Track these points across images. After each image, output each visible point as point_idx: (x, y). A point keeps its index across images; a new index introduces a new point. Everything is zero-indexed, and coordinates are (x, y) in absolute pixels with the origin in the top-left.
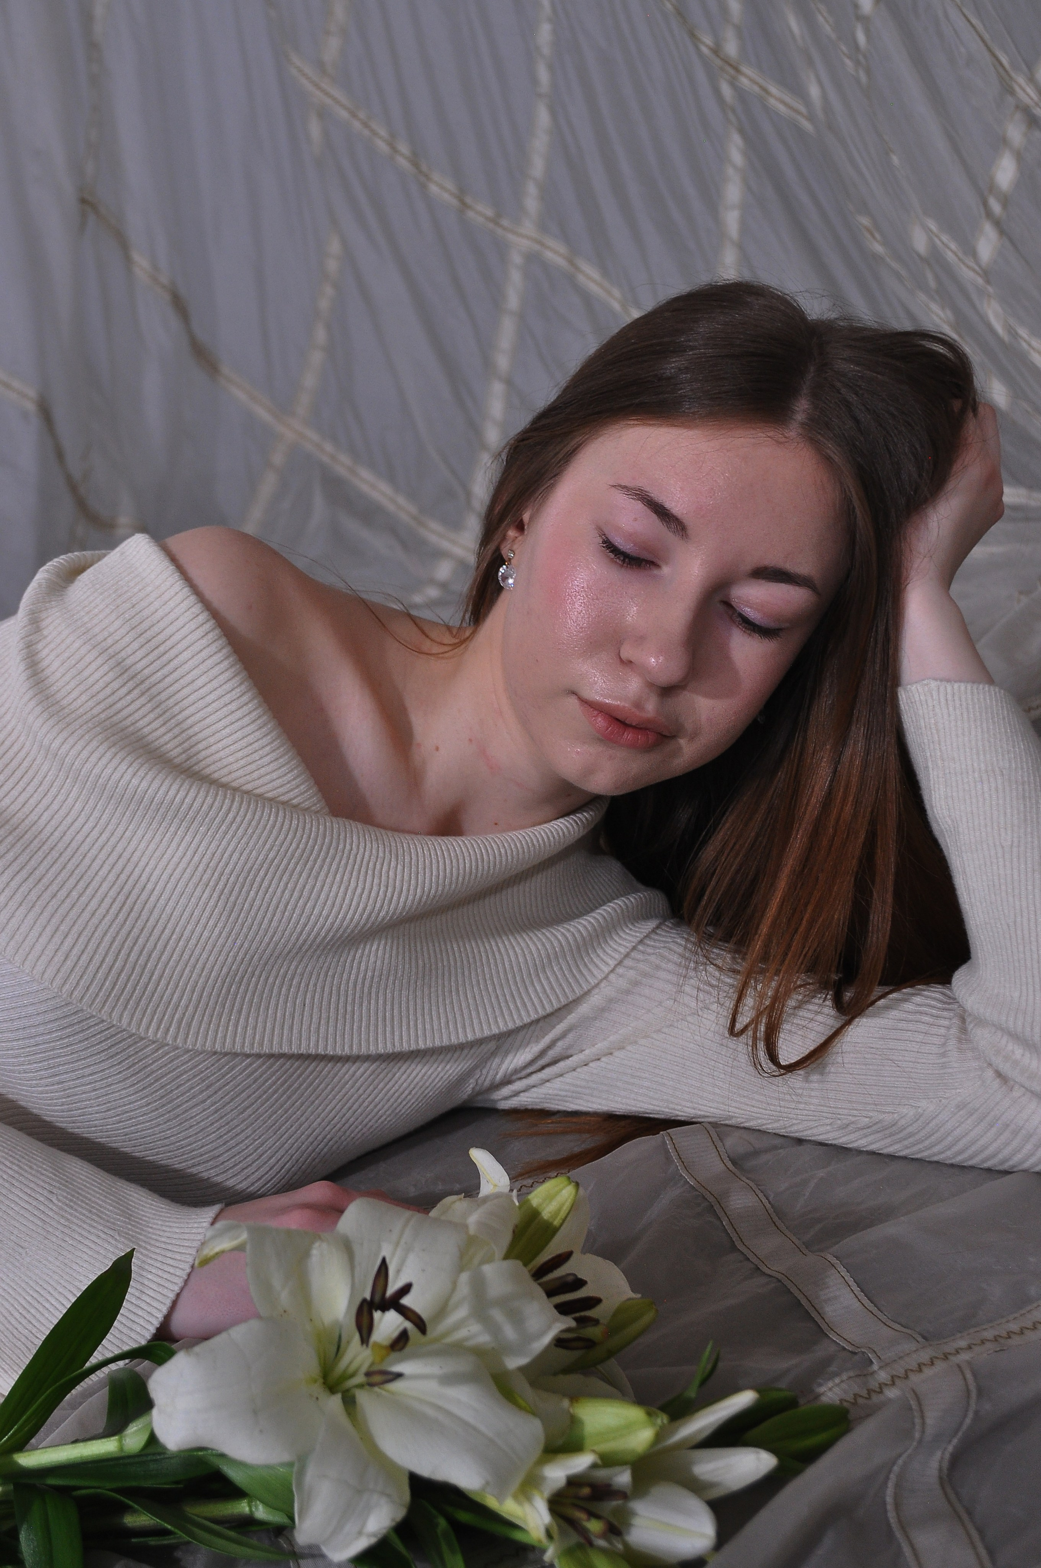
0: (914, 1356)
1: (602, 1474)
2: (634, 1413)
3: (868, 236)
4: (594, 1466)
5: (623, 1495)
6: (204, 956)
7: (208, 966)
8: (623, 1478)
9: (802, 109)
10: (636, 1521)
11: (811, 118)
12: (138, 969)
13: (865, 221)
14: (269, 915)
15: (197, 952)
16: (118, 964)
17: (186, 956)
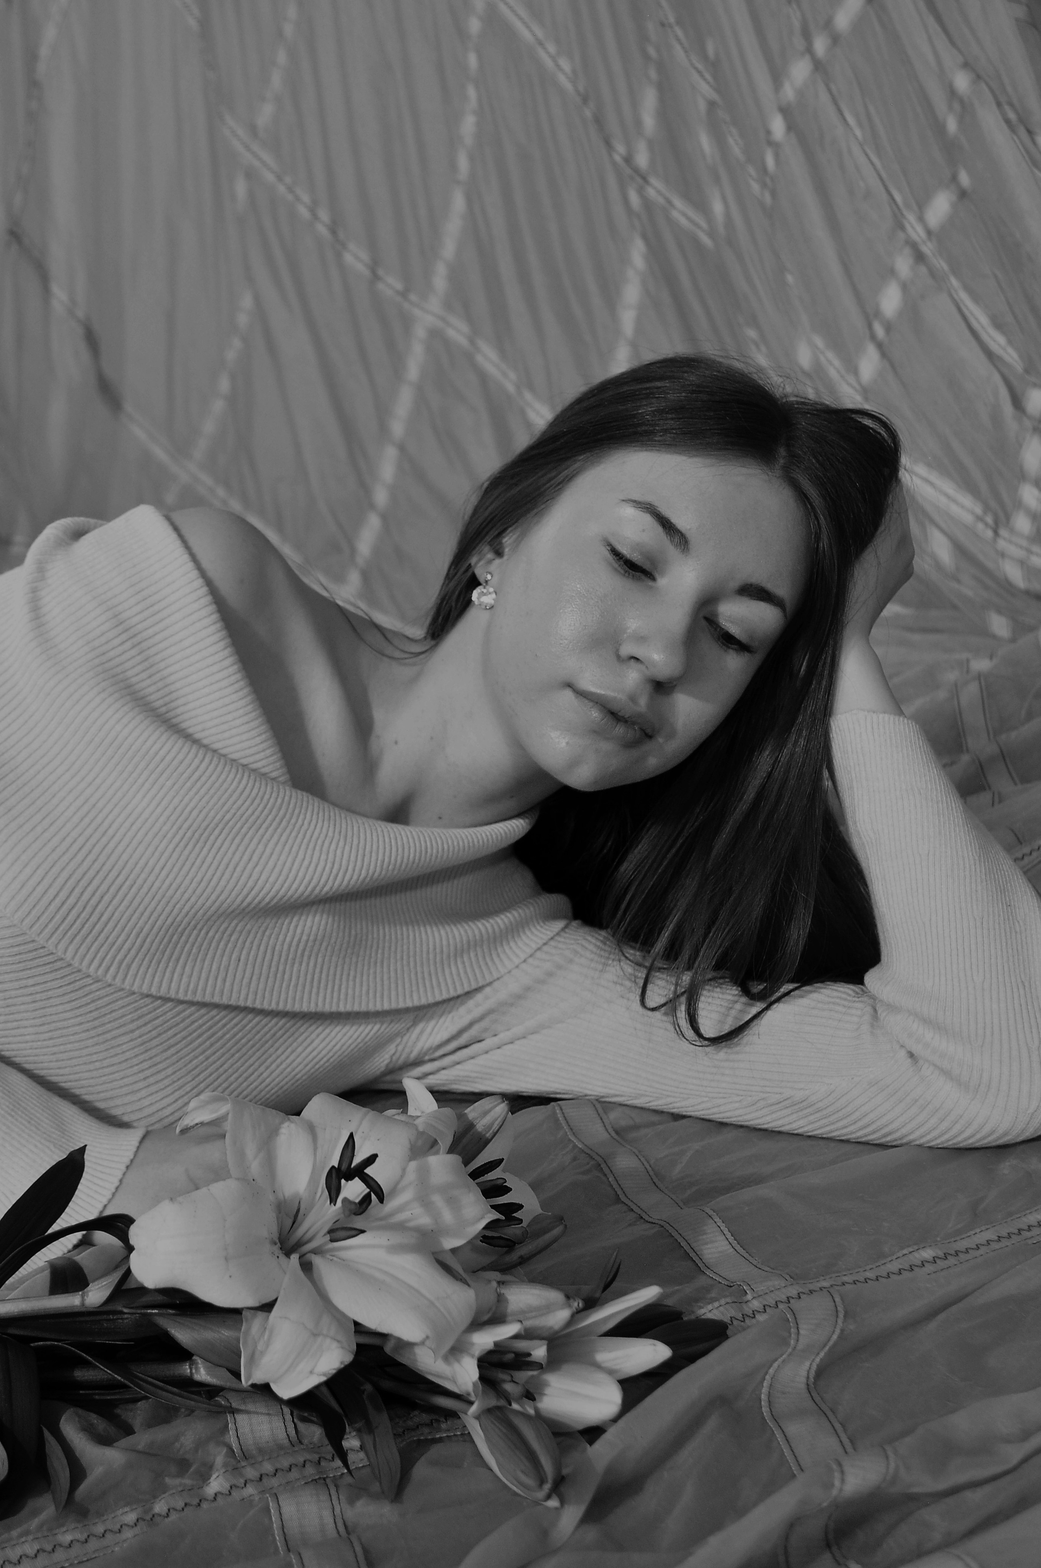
0: (784, 1290)
1: (522, 1345)
2: (555, 1296)
3: (753, 347)
4: (516, 1337)
5: (539, 1366)
6: (153, 904)
7: (155, 915)
8: (540, 1352)
9: (704, 224)
10: (548, 1391)
11: (712, 234)
12: (89, 909)
13: (752, 333)
14: (218, 874)
15: (147, 900)
16: (71, 900)
17: (136, 903)
